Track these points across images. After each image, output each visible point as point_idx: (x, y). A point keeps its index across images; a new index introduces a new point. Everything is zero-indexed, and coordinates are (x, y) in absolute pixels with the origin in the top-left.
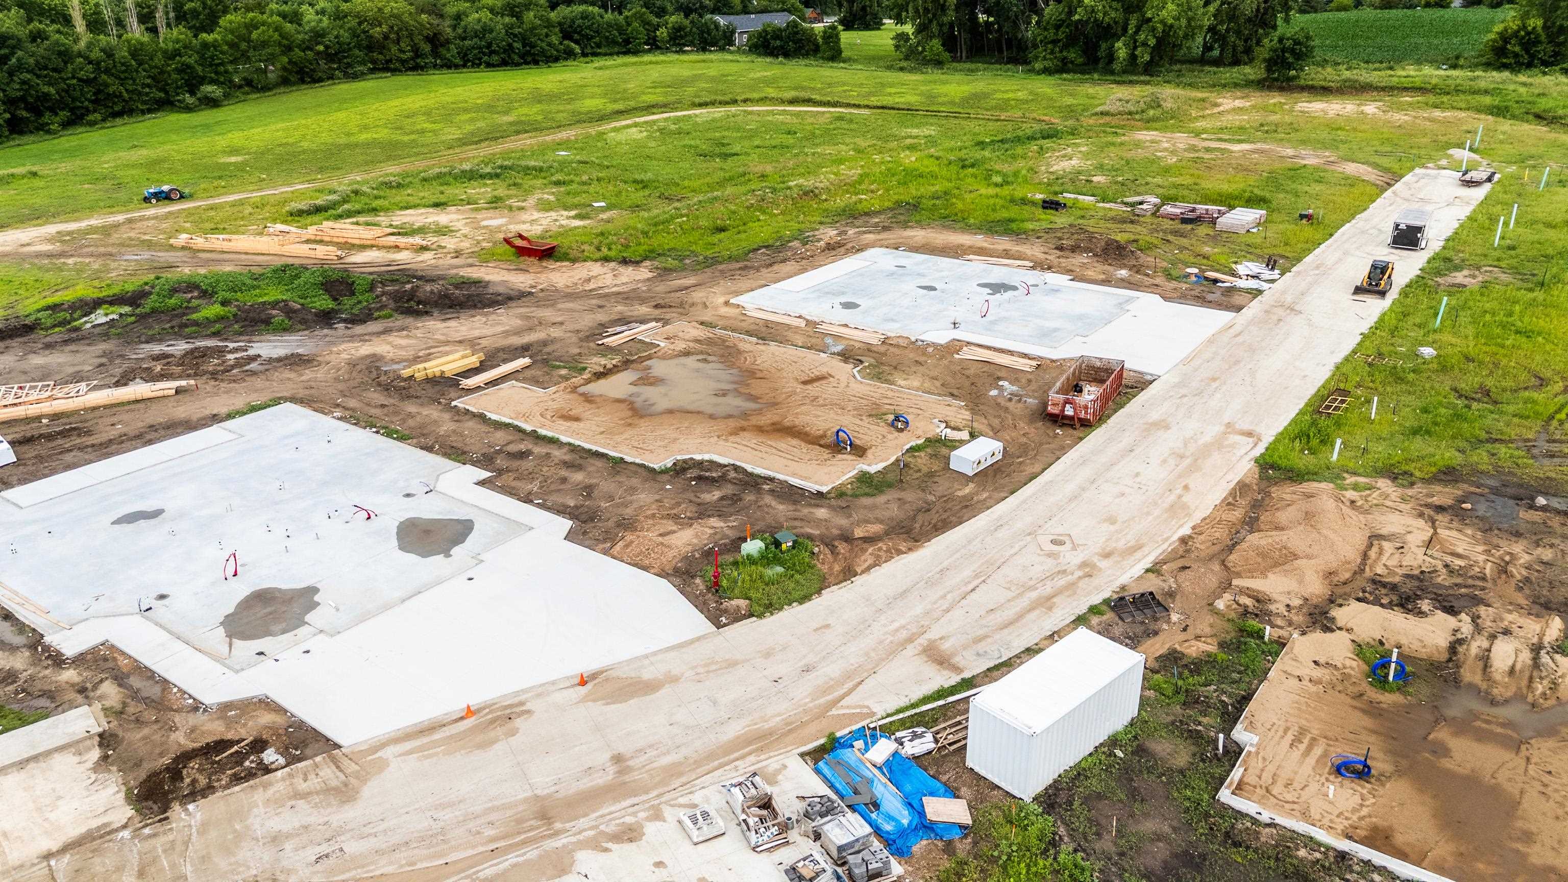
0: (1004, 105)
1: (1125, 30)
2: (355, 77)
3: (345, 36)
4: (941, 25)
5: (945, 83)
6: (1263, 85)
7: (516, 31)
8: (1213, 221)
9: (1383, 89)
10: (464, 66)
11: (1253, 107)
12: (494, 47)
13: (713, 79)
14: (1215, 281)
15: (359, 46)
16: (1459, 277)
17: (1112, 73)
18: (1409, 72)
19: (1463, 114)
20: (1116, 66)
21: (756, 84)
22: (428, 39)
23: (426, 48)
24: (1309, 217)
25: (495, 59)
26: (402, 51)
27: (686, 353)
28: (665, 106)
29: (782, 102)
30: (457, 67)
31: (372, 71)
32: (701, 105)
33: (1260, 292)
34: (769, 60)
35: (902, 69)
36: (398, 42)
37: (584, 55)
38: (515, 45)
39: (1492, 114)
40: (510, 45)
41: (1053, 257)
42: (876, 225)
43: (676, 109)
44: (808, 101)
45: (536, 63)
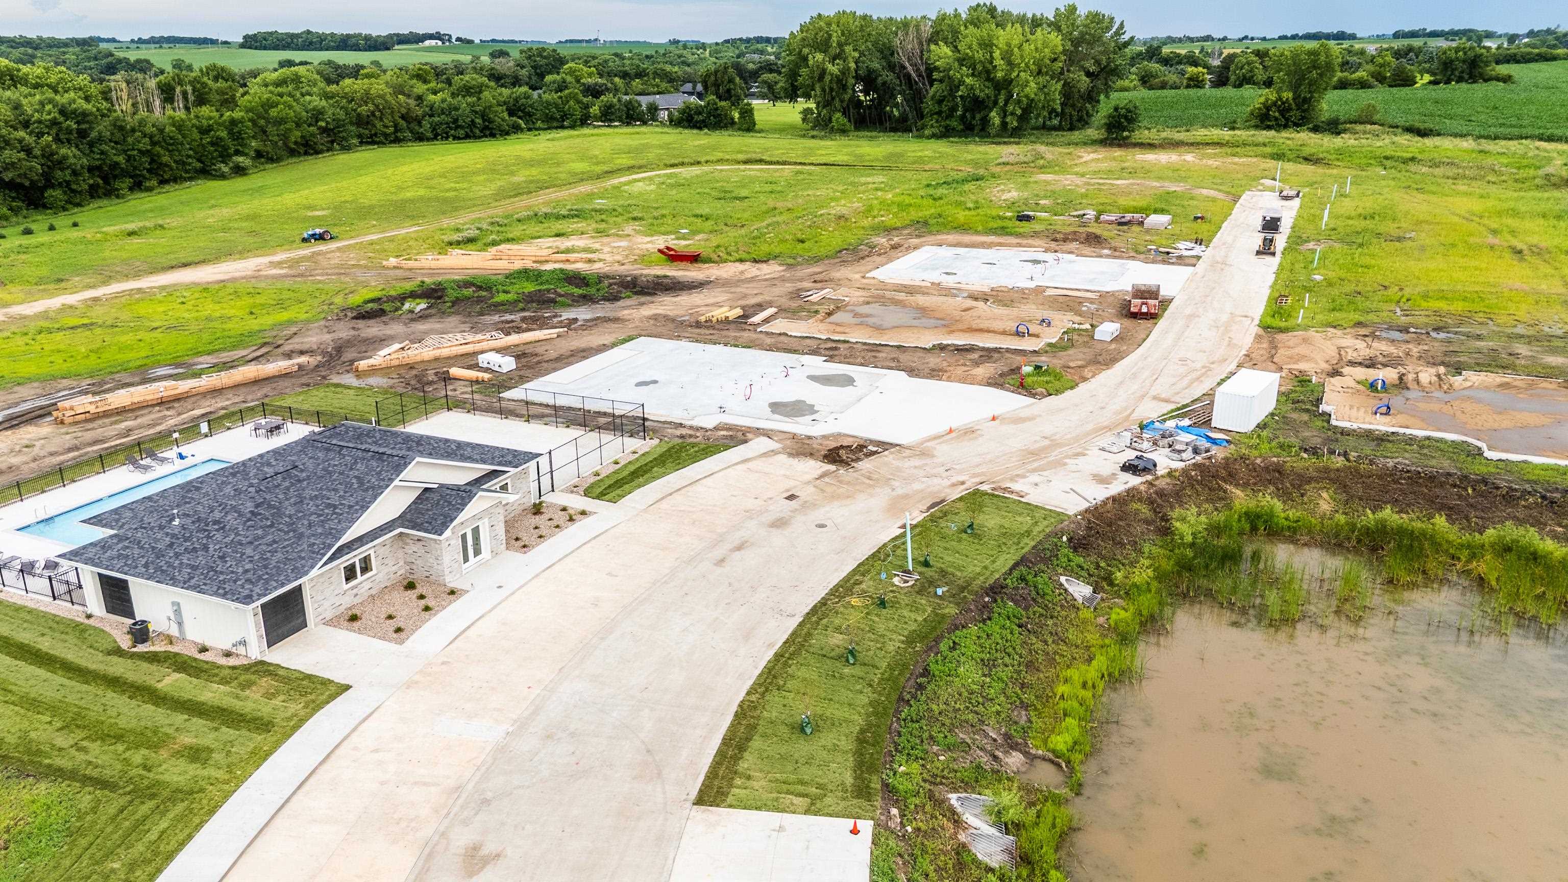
0: (920, 160)
1: (996, 103)
2: (347, 149)
3: (341, 115)
4: (842, 101)
5: (858, 146)
6: (1104, 143)
7: (478, 109)
8: (1141, 223)
9: (1192, 144)
10: (435, 138)
11: (1106, 158)
12: (460, 122)
13: (661, 147)
14: (1168, 253)
15: (352, 123)
16: (1311, 245)
17: (989, 136)
18: (1200, 134)
19: (1255, 160)
20: (993, 131)
21: (702, 148)
22: (403, 117)
23: (403, 123)
24: (1202, 218)
25: (461, 133)
26: (386, 127)
27: (868, 303)
28: (640, 167)
29: (738, 162)
30: (428, 140)
31: (361, 143)
32: (672, 166)
33: (1198, 258)
34: (695, 131)
35: (813, 137)
36: (381, 119)
37: (530, 130)
38: (477, 121)
39: (1273, 158)
40: (473, 121)
41: (1053, 245)
42: (909, 234)
43: (653, 170)
44: (761, 161)
45: (493, 135)
